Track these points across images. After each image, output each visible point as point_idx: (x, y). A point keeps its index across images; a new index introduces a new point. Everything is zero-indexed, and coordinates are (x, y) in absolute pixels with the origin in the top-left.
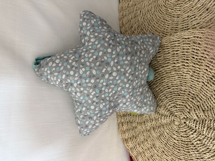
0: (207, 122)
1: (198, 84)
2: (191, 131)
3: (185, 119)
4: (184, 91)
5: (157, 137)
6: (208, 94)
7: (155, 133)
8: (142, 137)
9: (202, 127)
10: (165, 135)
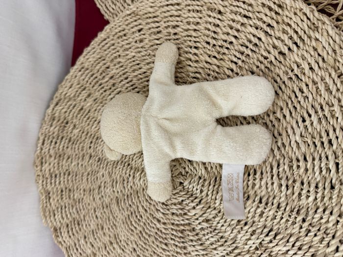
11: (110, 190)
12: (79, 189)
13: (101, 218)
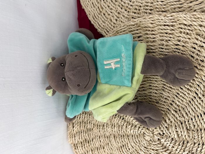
0: (189, 144)
1: (188, 93)
2: (165, 151)
3: (160, 135)
4: (166, 98)
5: (118, 148)
6: (198, 110)
7: (115, 142)
8: (98, 143)
9: (181, 149)
10: (129, 148)
11: (110, 129)
12: (91, 123)
13: (103, 142)
